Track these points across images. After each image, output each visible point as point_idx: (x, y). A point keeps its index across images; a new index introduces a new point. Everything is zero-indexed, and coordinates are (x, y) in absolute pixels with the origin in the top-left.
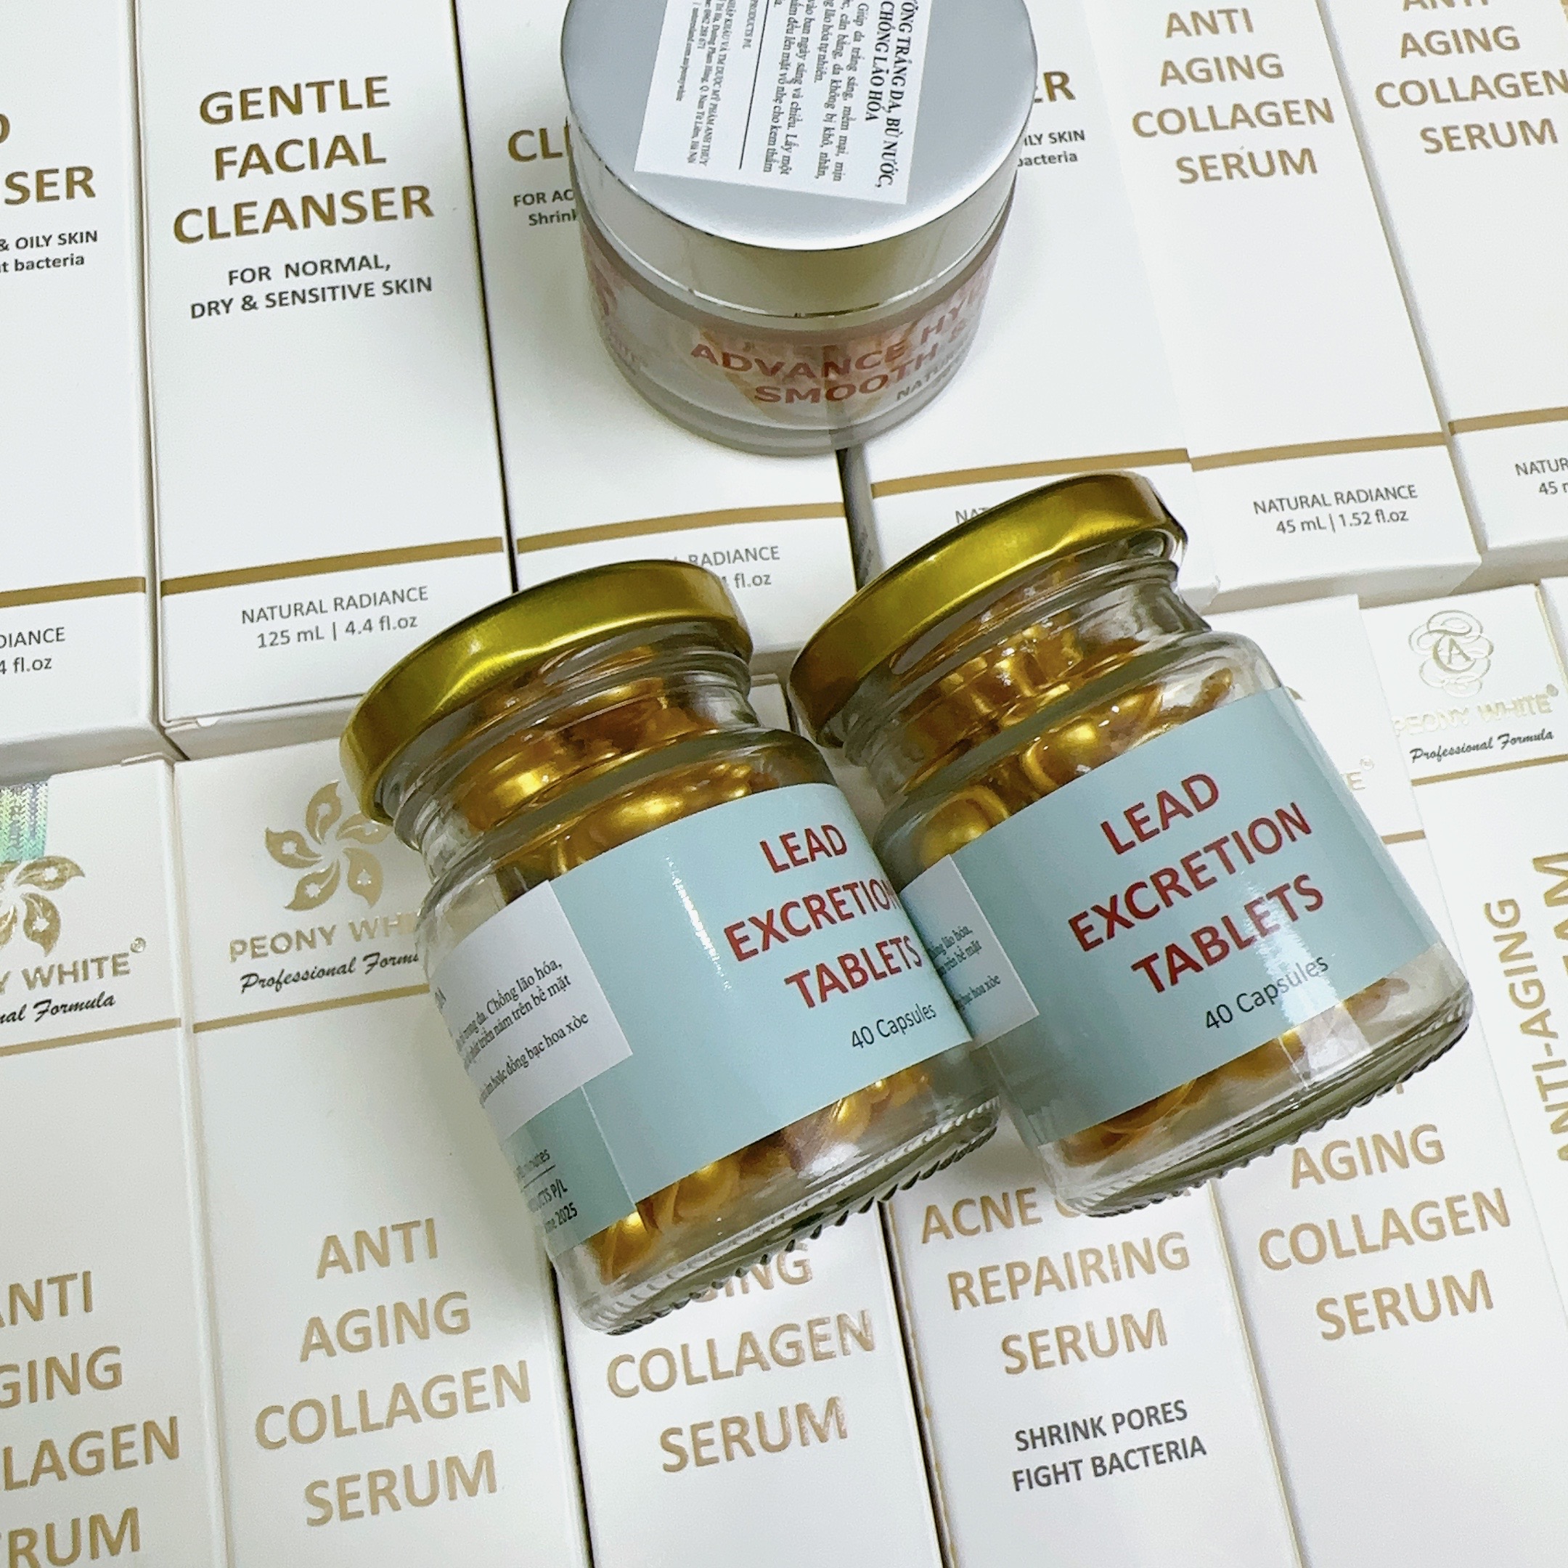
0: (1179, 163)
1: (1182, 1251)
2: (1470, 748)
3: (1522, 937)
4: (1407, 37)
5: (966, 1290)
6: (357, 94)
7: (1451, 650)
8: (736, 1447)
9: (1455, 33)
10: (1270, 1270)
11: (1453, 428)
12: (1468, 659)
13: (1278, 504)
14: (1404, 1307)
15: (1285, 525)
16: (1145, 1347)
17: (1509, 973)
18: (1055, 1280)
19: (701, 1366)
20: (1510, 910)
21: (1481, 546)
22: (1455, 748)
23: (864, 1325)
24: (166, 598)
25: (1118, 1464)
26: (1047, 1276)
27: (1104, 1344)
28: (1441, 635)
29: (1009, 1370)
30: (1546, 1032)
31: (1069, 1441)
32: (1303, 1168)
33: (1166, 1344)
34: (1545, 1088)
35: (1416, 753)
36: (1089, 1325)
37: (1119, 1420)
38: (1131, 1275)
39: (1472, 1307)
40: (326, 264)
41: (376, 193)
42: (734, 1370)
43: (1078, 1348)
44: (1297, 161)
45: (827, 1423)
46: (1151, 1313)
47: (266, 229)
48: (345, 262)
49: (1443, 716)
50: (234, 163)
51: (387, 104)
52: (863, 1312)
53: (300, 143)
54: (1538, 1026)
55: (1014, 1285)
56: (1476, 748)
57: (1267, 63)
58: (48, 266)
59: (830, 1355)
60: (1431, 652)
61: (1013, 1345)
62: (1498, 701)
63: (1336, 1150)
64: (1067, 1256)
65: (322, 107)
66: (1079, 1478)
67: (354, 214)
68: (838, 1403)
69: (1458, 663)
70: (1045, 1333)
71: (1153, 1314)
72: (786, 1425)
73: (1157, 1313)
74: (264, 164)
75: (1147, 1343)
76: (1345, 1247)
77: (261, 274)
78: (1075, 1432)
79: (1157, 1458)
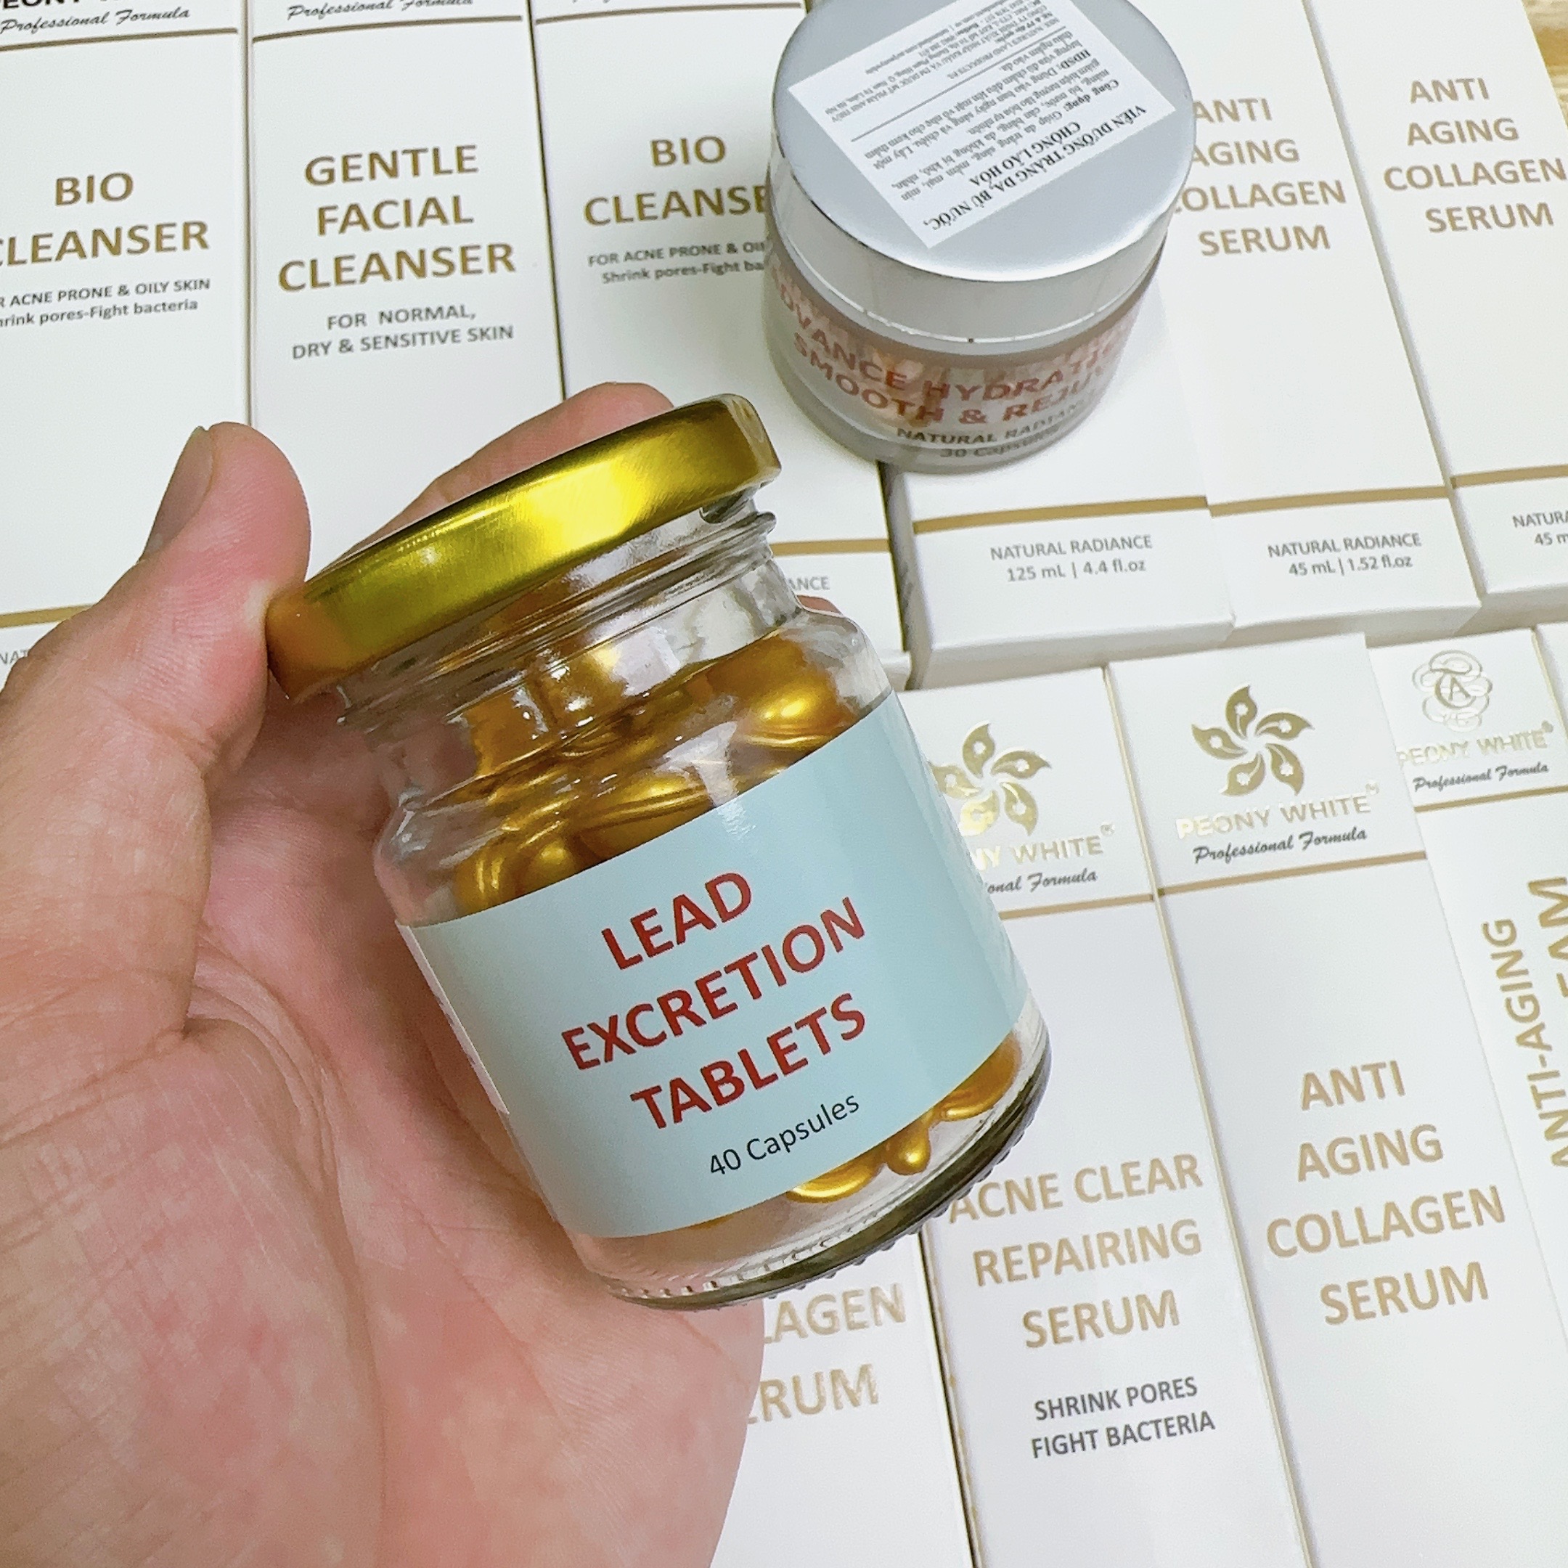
0: (1202, 238)
1: (1195, 1237)
2: (1470, 779)
3: (1518, 955)
4: (1414, 126)
5: (990, 1268)
6: (448, 161)
7: (1452, 689)
9: (1458, 125)
10: (1277, 1258)
11: (1455, 482)
12: (1467, 696)
13: (1291, 548)
14: (1404, 1295)
15: (1298, 568)
16: (1159, 1326)
17: (1505, 988)
18: (1074, 1260)
20: (1506, 929)
21: (1481, 591)
22: (1456, 779)
23: (896, 1298)
25: (1131, 1435)
26: (1066, 1256)
27: (1120, 1322)
28: (1442, 673)
29: (1030, 1344)
30: (1540, 1045)
31: (1085, 1411)
33: (1178, 1323)
34: (1539, 1097)
35: (1420, 783)
36: (1106, 1304)
37: (1132, 1394)
38: (1146, 1258)
39: (1468, 1297)
40: (416, 312)
41: (464, 250)
42: (774, 1336)
43: (1096, 1325)
44: (1311, 236)
45: (859, 1389)
46: (1165, 1294)
47: (363, 280)
48: (434, 311)
49: (1443, 748)
50: (334, 220)
51: (474, 170)
52: (895, 1286)
53: (394, 203)
54: (1532, 1039)
55: (1035, 1264)
56: (1476, 778)
57: (1283, 148)
58: (164, 309)
59: (862, 1325)
60: (1433, 689)
61: (1034, 1320)
62: (1496, 736)
63: (1339, 1146)
64: (1086, 1238)
65: (416, 172)
66: (1094, 1447)
67: (444, 268)
68: (870, 1370)
69: (1459, 700)
70: (1064, 1310)
71: (1167, 1296)
72: (821, 1389)
73: (1170, 1295)
74: (363, 222)
75: (1160, 1323)
76: (1348, 1236)
77: (357, 321)
78: (1091, 1406)
79: (1168, 1431)
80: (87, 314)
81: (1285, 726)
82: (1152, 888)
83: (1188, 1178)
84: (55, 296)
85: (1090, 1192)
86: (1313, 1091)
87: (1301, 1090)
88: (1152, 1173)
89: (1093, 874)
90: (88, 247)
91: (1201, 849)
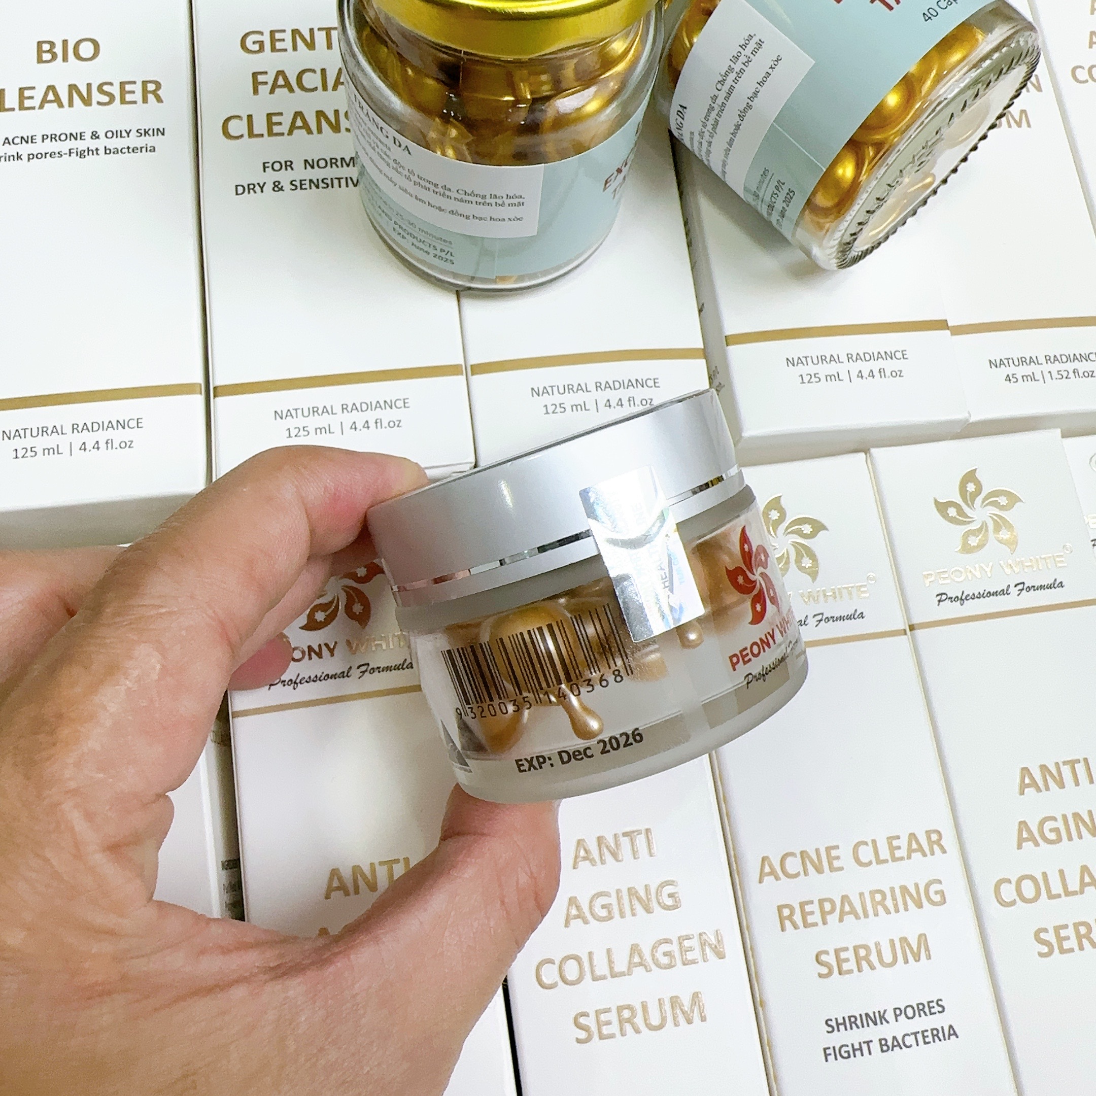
1: (942, 893)
4: (1093, 33)
5: (790, 918)
8: (628, 1027)
10: (1002, 907)
13: (1006, 362)
15: (1011, 378)
16: (916, 961)
18: (853, 912)
19: (602, 968)
23: (719, 941)
24: (217, 399)
25: (898, 1044)
26: (847, 908)
27: (888, 958)
29: (820, 976)
31: (863, 1027)
32: (1025, 835)
33: (930, 958)
36: (877, 944)
37: (898, 1012)
38: (906, 909)
40: (334, 161)
42: (626, 971)
43: (870, 961)
44: (1017, 119)
45: (692, 1011)
46: (920, 936)
47: (290, 132)
50: (266, 83)
52: (717, 931)
53: (314, 71)
55: (824, 914)
58: (129, 152)
59: (694, 962)
61: (823, 958)
63: (1047, 823)
64: (861, 895)
65: (329, 46)
66: (870, 1053)
68: (700, 995)
70: (846, 949)
71: (922, 938)
72: (663, 1011)
73: (923, 937)
74: (288, 85)
75: (917, 959)
76: (1054, 892)
77: (286, 166)
78: (867, 1021)
79: (924, 1039)
80: (65, 154)
81: (1003, 501)
82: (905, 625)
83: (936, 847)
84: (39, 139)
85: (864, 860)
86: (1027, 781)
87: (1018, 781)
88: (910, 845)
89: (862, 613)
90: (65, 99)
91: (942, 594)
